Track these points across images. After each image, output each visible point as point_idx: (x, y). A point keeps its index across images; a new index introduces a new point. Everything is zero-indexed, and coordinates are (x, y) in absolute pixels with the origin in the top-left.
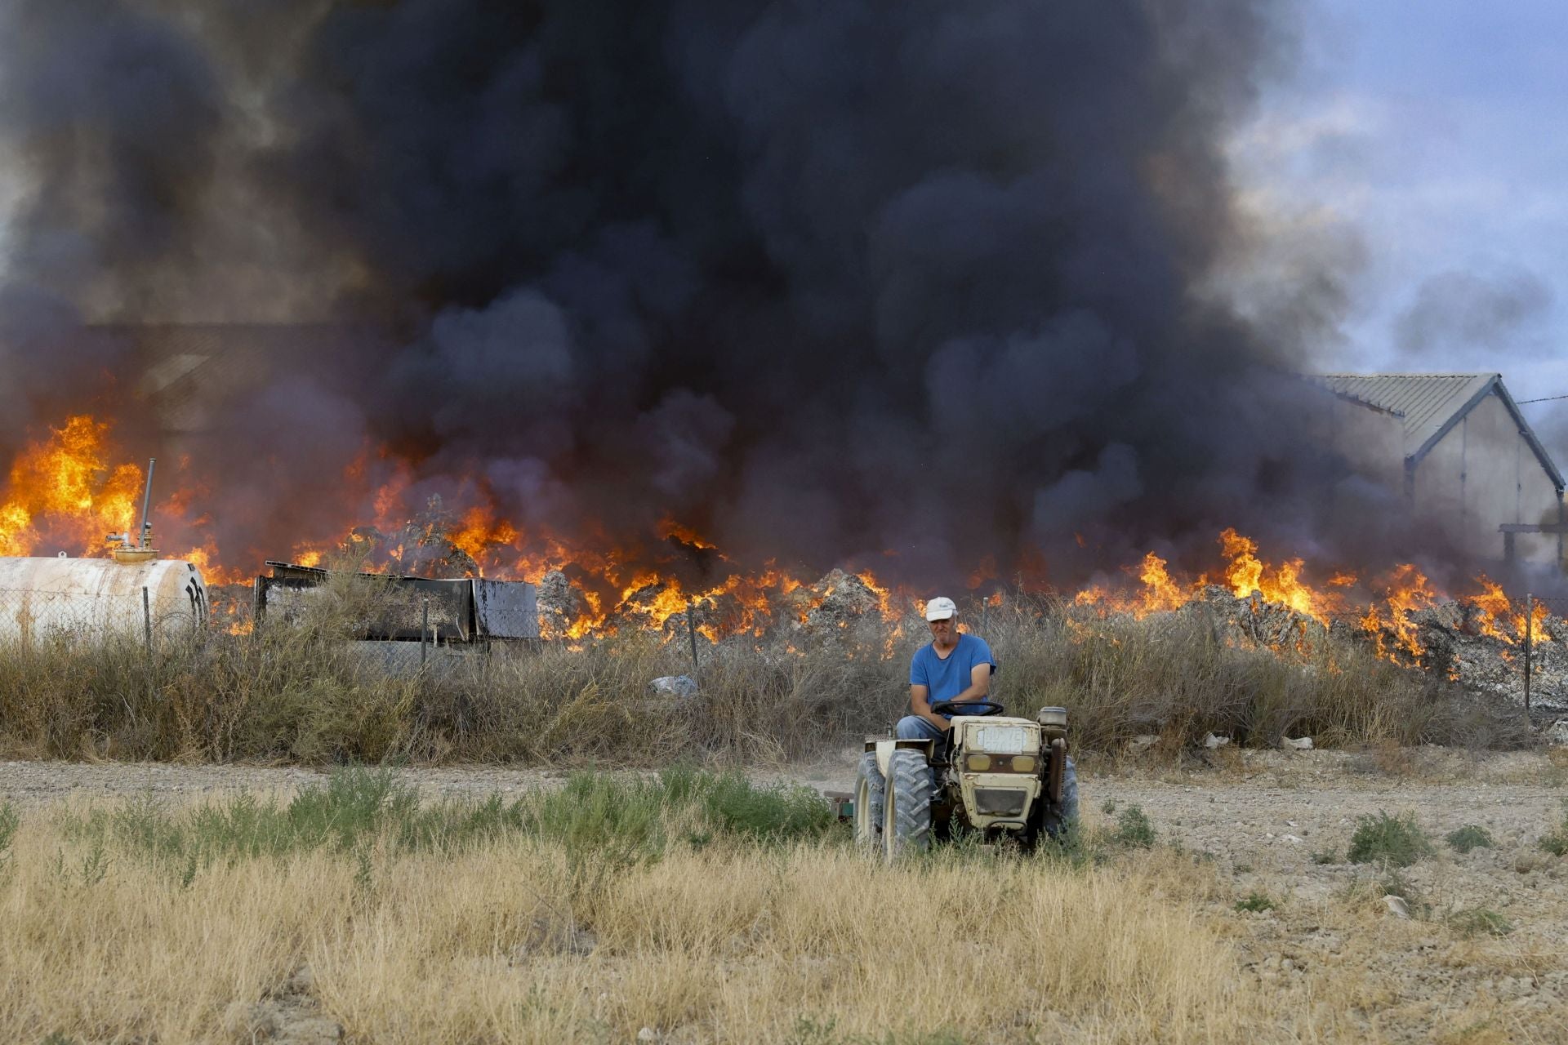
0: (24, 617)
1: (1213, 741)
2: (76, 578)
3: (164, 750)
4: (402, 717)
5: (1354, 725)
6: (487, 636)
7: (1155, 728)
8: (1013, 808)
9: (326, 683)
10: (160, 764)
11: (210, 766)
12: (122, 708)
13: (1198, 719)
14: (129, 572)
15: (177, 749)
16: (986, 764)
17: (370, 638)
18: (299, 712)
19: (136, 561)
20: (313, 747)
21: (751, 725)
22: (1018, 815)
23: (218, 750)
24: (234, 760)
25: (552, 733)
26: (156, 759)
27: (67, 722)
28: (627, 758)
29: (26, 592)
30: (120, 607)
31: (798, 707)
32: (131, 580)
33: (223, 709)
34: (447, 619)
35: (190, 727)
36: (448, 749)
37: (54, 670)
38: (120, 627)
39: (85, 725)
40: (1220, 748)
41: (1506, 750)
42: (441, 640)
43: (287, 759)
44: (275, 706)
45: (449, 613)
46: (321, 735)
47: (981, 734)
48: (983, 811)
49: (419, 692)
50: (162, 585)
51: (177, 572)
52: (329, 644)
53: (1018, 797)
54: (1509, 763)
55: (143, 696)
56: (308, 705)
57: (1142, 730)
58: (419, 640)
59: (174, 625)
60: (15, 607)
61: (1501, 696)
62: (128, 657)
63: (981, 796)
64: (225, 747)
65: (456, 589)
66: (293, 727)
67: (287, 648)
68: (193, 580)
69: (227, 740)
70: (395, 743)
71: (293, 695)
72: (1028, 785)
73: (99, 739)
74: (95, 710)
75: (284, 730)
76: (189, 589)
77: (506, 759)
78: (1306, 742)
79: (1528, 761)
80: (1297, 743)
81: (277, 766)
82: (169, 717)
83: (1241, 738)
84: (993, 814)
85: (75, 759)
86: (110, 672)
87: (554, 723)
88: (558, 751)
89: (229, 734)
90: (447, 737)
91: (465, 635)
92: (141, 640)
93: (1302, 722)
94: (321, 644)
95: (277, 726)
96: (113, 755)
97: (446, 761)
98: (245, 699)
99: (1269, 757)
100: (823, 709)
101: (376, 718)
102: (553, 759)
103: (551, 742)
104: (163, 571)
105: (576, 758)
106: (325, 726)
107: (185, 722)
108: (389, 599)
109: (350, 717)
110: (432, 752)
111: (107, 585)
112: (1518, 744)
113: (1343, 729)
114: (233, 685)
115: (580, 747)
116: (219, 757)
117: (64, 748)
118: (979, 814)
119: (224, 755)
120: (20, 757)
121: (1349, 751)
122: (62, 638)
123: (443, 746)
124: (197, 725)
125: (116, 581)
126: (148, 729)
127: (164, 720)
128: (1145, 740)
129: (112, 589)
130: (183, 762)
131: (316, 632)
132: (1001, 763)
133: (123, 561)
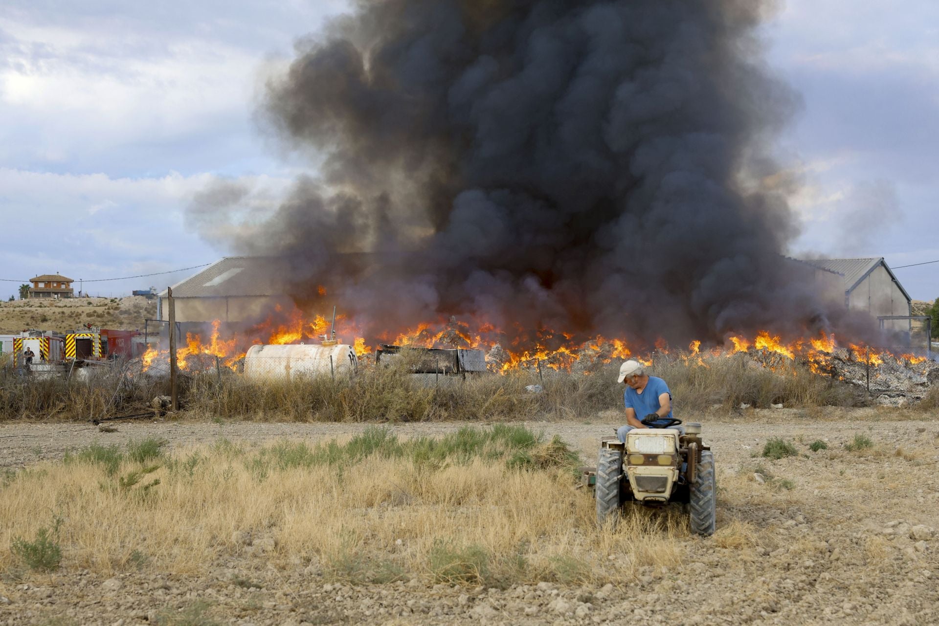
0: (288, 367)
1: (743, 406)
2: (307, 352)
3: (338, 417)
4: (429, 403)
5: (800, 399)
6: (464, 371)
7: (720, 402)
8: (659, 487)
9: (399, 391)
10: (336, 423)
11: (356, 424)
12: (323, 401)
13: (737, 398)
14: (327, 351)
15: (343, 417)
16: (641, 461)
17: (416, 373)
18: (389, 402)
19: (329, 345)
20: (394, 415)
21: (562, 403)
22: (663, 492)
23: (358, 417)
24: (365, 420)
25: (486, 408)
26: (335, 421)
27: (301, 407)
28: (515, 417)
29: (288, 358)
30: (323, 363)
31: (581, 396)
32: (328, 352)
33: (360, 402)
34: (448, 365)
35: (348, 409)
36: (446, 414)
37: (297, 387)
38: (322, 371)
39: (308, 408)
40: (746, 409)
41: (860, 407)
42: (446, 373)
43: (384, 420)
44: (380, 400)
45: (449, 362)
46: (397, 411)
47: (637, 441)
48: (640, 490)
49: (435, 393)
50: (339, 354)
51: (345, 349)
52: (400, 376)
53: (664, 481)
54: (860, 412)
55: (330, 397)
56: (392, 399)
57: (715, 402)
58: (435, 373)
59: (342, 369)
60: (284, 364)
61: (859, 386)
62: (324, 382)
63: (639, 480)
64: (361, 416)
65: (452, 353)
66: (386, 408)
67: (385, 378)
68: (351, 352)
69: (362, 413)
70: (426, 413)
71: (387, 395)
72: (669, 473)
73: (314, 413)
74: (312, 402)
75: (383, 409)
76: (350, 356)
77: (469, 418)
78: (780, 405)
79: (868, 411)
80: (776, 406)
81: (380, 423)
82: (340, 405)
83: (754, 405)
84: (647, 491)
85: (305, 421)
86: (318, 388)
87: (486, 405)
88: (488, 415)
89: (363, 411)
90: (446, 410)
91: (455, 370)
92: (330, 375)
93: (779, 398)
94: (397, 376)
95: (380, 407)
96: (319, 420)
97: (446, 419)
98: (368, 397)
99: (766, 412)
100: (591, 396)
101: (419, 403)
102: (487, 418)
103: (486, 412)
104: (339, 349)
105: (495, 417)
106: (398, 407)
107: (346, 407)
108: (423, 358)
109: (408, 403)
110: (440, 416)
111: (318, 355)
112: (864, 405)
113: (795, 400)
114: (364, 393)
115: (497, 413)
116: (359, 420)
117: (301, 417)
118: (639, 491)
119: (361, 419)
120: (285, 421)
121: (797, 409)
122: (301, 375)
123: (444, 414)
124: (350, 408)
125: (322, 353)
126: (332, 409)
127: (338, 406)
128: (717, 406)
129: (321, 356)
130: (345, 422)
131: (396, 371)
132: (651, 459)
133: (325, 346)
